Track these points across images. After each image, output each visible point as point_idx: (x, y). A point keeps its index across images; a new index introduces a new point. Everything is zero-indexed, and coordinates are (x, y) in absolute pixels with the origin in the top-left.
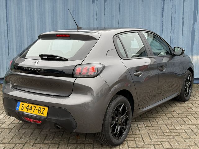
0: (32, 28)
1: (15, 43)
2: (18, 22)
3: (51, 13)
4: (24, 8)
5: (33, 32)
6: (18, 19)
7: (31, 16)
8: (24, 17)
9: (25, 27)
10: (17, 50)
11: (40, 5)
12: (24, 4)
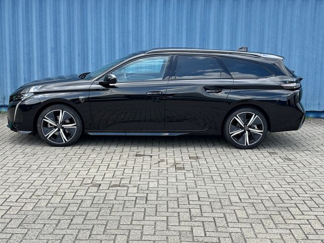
0: (30, 44)
1: (8, 62)
2: (13, 36)
3: (54, 27)
4: (21, 19)
5: (31, 49)
6: (13, 33)
7: (29, 29)
8: (21, 30)
9: (21, 43)
10: (10, 71)
11: (40, 17)
12: (20, 14)
